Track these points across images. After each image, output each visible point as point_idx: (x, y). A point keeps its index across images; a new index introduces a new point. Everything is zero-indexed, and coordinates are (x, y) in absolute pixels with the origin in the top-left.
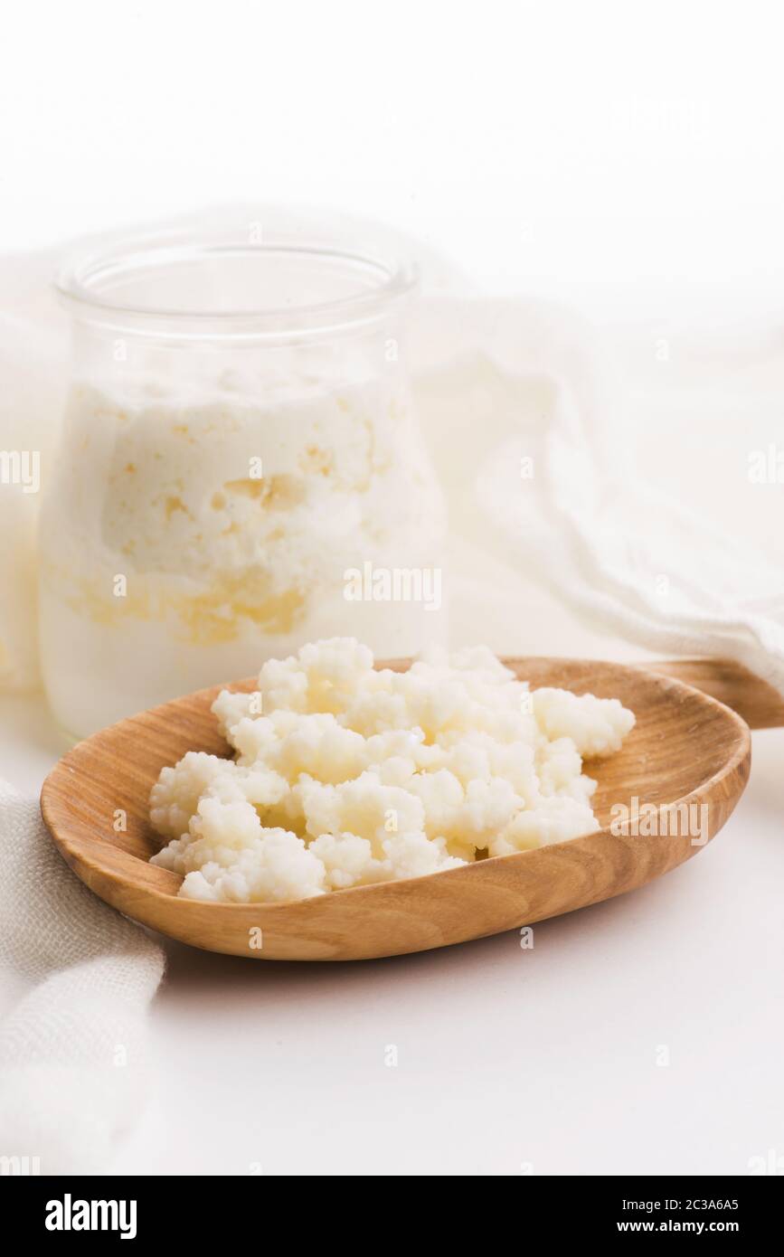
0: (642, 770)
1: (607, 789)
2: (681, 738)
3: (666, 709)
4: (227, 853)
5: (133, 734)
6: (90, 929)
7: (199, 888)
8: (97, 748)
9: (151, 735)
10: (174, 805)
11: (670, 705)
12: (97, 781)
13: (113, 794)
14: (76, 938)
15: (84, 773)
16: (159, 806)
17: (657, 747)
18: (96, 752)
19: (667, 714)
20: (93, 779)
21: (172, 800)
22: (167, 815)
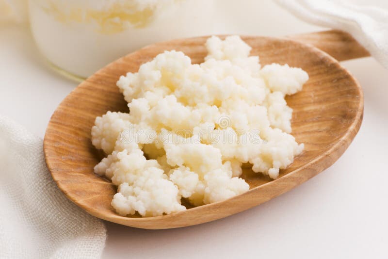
0: (312, 101)
1: (296, 111)
2: (329, 85)
3: (321, 68)
4: (131, 177)
5: (81, 94)
6: (71, 214)
7: (120, 200)
8: (65, 107)
9: (89, 93)
10: (104, 139)
11: (323, 66)
12: (67, 126)
13: (73, 130)
14: (64, 218)
15: (61, 124)
16: (96, 138)
17: (318, 88)
18: (65, 110)
19: (322, 71)
20: (64, 125)
21: (102, 136)
22: (100, 143)
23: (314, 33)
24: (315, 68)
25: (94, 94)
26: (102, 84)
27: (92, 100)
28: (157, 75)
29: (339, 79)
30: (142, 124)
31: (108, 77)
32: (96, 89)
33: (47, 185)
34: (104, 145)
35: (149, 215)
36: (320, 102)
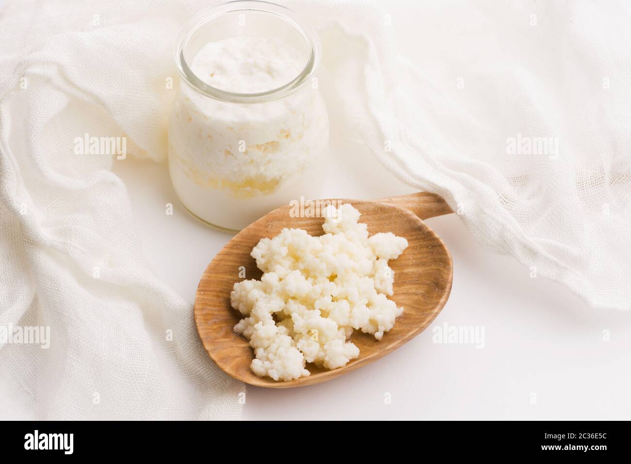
0: (411, 264)
1: (398, 272)
2: (425, 250)
3: (419, 234)
4: (266, 343)
5: (221, 260)
6: (217, 371)
7: (257, 365)
8: (209, 275)
9: (227, 257)
10: (241, 303)
12: (211, 291)
13: (215, 293)
14: (212, 374)
15: (206, 291)
16: (235, 301)
17: (416, 252)
18: (209, 277)
19: (420, 237)
20: (208, 291)
21: (240, 301)
22: (238, 306)
23: (413, 195)
24: (414, 233)
25: (231, 258)
26: (237, 248)
27: (229, 264)
28: (284, 251)
29: (433, 246)
30: (273, 295)
31: (242, 242)
32: (232, 254)
33: (197, 347)
34: (242, 309)
35: (281, 380)
36: (417, 265)
